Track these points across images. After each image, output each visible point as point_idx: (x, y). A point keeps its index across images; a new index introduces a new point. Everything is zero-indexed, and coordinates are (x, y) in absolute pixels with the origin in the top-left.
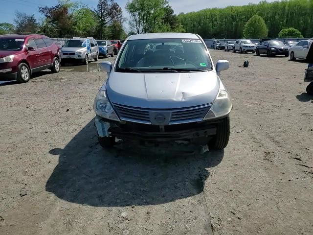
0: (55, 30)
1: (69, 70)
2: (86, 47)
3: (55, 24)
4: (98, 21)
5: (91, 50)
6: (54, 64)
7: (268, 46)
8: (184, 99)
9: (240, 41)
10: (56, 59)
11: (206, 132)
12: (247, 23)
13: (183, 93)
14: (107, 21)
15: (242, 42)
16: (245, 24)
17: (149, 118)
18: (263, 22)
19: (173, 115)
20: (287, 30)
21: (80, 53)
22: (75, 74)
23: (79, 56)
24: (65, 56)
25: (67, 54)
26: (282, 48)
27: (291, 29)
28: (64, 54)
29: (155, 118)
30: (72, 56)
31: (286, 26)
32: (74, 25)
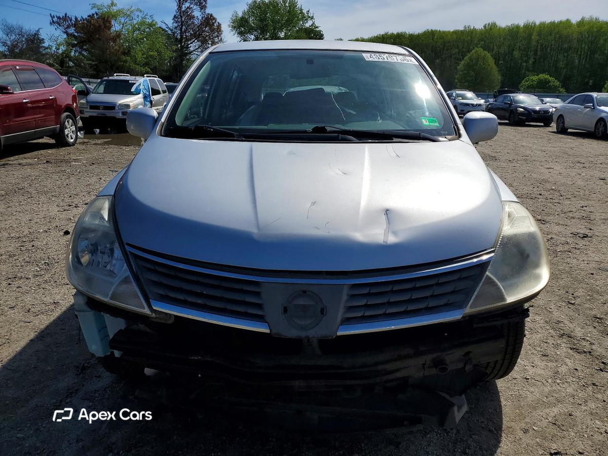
0: (85, 61)
1: (99, 141)
2: (141, 95)
3: (85, 50)
4: (174, 48)
5: (151, 102)
6: (63, 128)
7: (510, 104)
8: (395, 233)
9: (454, 94)
10: (68, 117)
11: (468, 353)
12: (463, 62)
13: (387, 212)
14: (191, 49)
15: (458, 96)
16: (458, 64)
17: (259, 306)
18: (491, 61)
19: (352, 297)
20: (535, 78)
21: (128, 106)
22: (110, 150)
23: (124, 113)
24: (94, 113)
25: (97, 108)
26: (537, 108)
27: (543, 76)
28: (92, 107)
29: (285, 310)
30: (109, 113)
31: (533, 71)
32: (124, 54)
